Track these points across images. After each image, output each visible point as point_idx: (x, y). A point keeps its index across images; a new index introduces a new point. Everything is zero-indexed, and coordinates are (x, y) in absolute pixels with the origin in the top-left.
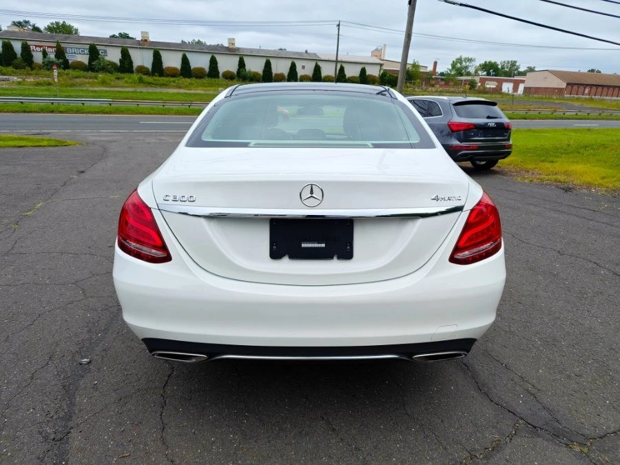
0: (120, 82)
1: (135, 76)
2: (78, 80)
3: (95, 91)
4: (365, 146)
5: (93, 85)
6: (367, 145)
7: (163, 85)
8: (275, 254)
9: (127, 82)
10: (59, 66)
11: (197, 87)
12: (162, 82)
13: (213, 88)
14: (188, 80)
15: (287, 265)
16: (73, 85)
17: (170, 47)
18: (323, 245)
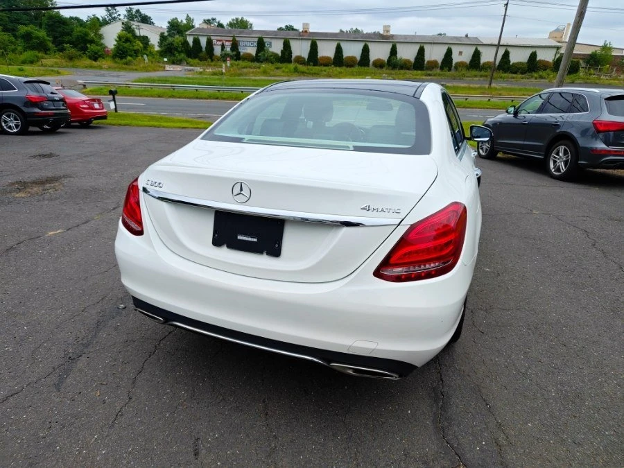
0: (279, 72)
1: (292, 66)
2: (245, 70)
3: (255, 80)
4: (346, 148)
5: (255, 74)
6: (348, 147)
7: (315, 74)
8: (217, 242)
9: (284, 72)
10: (232, 58)
11: (346, 76)
12: (314, 71)
14: (338, 69)
15: (225, 254)
16: (240, 75)
17: (327, 37)
18: (255, 240)
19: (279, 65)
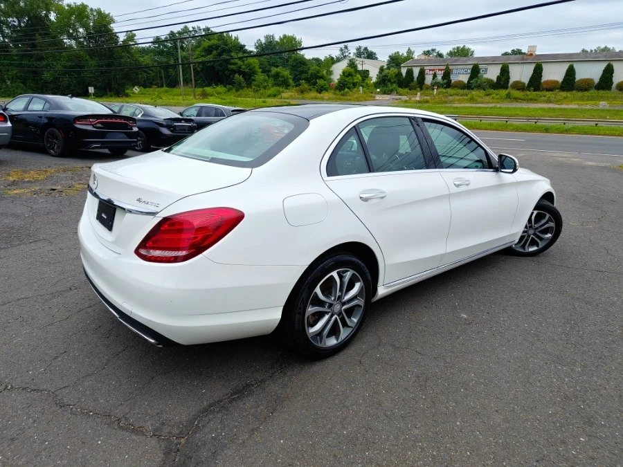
0: (487, 99)
1: (503, 92)
2: (451, 98)
5: (460, 101)
7: (531, 100)
9: (493, 98)
11: (571, 101)
12: (530, 97)
13: (593, 102)
16: (445, 102)
18: (106, 218)
19: (492, 91)
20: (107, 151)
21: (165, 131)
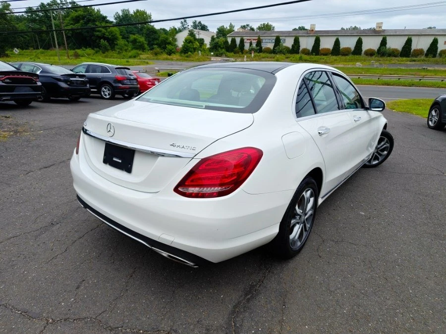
8: (105, 161)
9: (291, 60)
13: (352, 63)
14: (334, 57)
17: (327, 34)
18: (120, 161)
19: (289, 55)
20: (13, 102)
21: (63, 85)
